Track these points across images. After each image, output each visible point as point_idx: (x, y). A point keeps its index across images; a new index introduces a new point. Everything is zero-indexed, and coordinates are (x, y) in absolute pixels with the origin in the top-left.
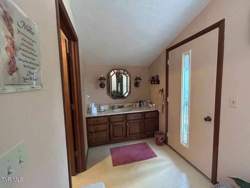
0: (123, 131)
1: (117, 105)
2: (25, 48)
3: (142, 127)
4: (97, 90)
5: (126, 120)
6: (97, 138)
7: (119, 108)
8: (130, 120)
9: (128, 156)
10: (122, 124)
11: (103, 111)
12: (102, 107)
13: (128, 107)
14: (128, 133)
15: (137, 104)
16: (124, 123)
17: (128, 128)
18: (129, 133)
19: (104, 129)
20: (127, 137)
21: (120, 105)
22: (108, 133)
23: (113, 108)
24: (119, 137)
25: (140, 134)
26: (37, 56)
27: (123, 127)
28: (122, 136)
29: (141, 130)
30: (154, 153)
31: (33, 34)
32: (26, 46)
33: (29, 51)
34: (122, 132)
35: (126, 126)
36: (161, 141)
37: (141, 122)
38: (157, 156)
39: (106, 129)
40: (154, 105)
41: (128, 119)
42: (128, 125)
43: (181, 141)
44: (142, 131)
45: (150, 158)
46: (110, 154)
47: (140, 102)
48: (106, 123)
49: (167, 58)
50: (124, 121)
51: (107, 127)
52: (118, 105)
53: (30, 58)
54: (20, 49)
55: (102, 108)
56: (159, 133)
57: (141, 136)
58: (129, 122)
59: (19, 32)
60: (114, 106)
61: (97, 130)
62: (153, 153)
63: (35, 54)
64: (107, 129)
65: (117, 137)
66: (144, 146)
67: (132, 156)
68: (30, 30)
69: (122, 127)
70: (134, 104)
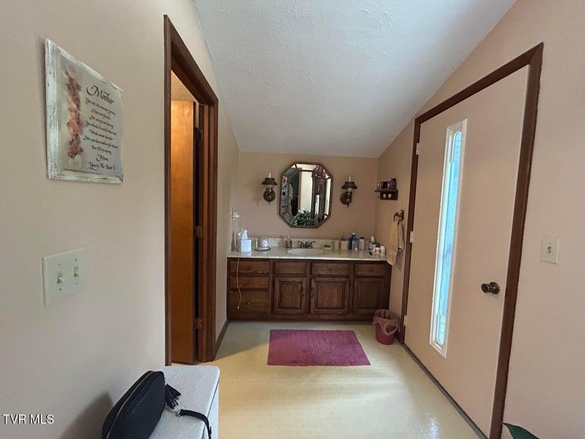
0: (301, 297)
1: (297, 240)
2: (96, 123)
3: (347, 295)
4: (258, 204)
5: (311, 274)
6: (247, 303)
7: (301, 247)
8: (319, 276)
9: (305, 351)
10: (301, 282)
11: (266, 249)
12: (264, 241)
13: (321, 248)
14: (313, 304)
15: (343, 242)
16: (305, 280)
17: (313, 293)
18: (316, 304)
19: (261, 287)
20: (309, 312)
21: (304, 241)
22: (270, 295)
23: (288, 245)
24: (293, 308)
25: (341, 311)
26: (115, 134)
27: (302, 289)
28: (299, 306)
29: (343, 301)
30: (365, 357)
31: (111, 102)
32: (98, 120)
33: (103, 126)
34: (299, 298)
35: (311, 288)
36: (386, 333)
37: (344, 283)
38: (370, 364)
39: (267, 287)
40: (382, 248)
41: (316, 273)
42: (313, 285)
43: (433, 337)
44: (346, 303)
45: (352, 364)
46: (268, 340)
47: (351, 240)
48: (267, 275)
49: (417, 139)
50: (305, 276)
51: (267, 283)
52: (299, 240)
53: (103, 136)
54: (89, 124)
55: (265, 244)
56: (387, 315)
57: (344, 314)
58: (318, 279)
59: (89, 101)
60: (291, 242)
61: (247, 287)
62: (364, 355)
63: (111, 130)
64: (269, 288)
65: (289, 308)
66: (346, 339)
67: (314, 353)
68: (106, 97)
69: (300, 288)
70: (337, 243)
